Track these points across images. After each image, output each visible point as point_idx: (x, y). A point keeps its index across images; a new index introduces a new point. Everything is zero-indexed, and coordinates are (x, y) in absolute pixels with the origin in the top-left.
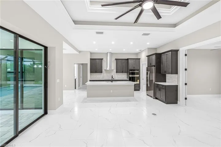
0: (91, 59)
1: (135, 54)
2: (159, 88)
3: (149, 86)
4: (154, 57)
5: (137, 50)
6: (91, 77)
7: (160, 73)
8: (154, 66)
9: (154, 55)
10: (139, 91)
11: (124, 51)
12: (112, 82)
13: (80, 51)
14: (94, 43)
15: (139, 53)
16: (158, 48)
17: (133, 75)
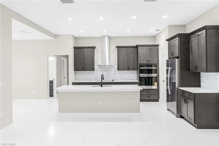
0: (75, 48)
1: (152, 36)
2: (185, 98)
3: (170, 94)
4: (177, 41)
5: (152, 30)
6: (75, 77)
7: (189, 70)
8: (178, 58)
9: (177, 38)
10: (158, 101)
11: (129, 32)
12: (102, 86)
13: (56, 35)
14: (70, 19)
15: (157, 34)
16: (187, 24)
17: (149, 73)
